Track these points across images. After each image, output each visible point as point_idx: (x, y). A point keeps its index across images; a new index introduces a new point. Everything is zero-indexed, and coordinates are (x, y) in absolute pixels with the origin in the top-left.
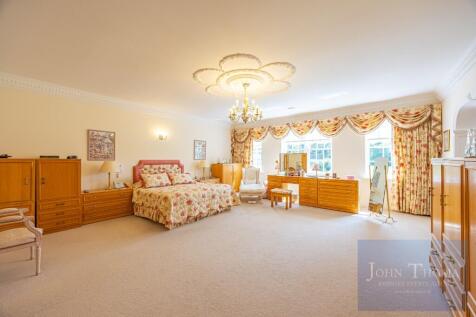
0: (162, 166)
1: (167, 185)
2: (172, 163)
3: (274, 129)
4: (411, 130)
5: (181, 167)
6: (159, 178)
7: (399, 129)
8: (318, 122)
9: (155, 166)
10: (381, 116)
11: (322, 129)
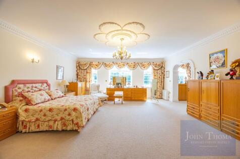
0: (34, 85)
1: (49, 100)
2: (42, 82)
3: (106, 64)
4: (157, 70)
5: (48, 85)
6: (41, 95)
7: (154, 69)
8: (127, 64)
9: (28, 85)
10: (149, 64)
11: (130, 66)
